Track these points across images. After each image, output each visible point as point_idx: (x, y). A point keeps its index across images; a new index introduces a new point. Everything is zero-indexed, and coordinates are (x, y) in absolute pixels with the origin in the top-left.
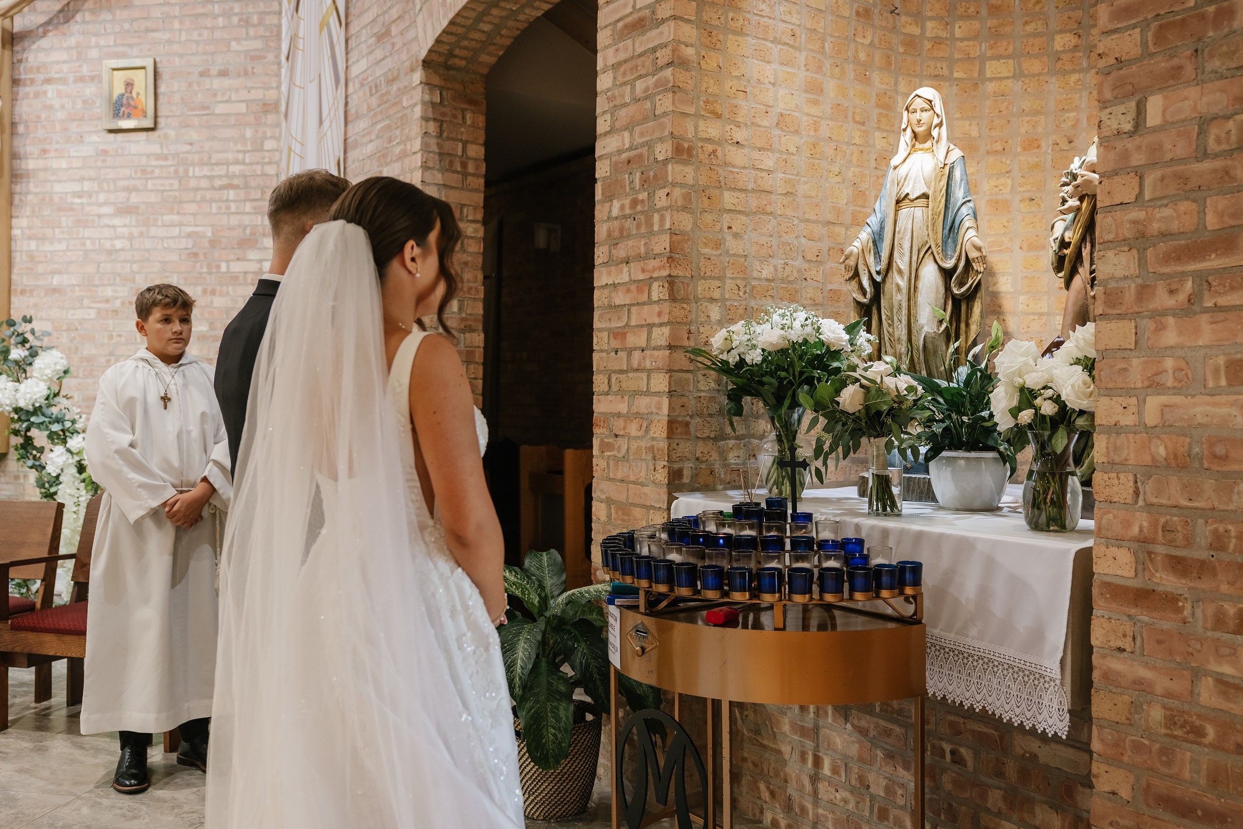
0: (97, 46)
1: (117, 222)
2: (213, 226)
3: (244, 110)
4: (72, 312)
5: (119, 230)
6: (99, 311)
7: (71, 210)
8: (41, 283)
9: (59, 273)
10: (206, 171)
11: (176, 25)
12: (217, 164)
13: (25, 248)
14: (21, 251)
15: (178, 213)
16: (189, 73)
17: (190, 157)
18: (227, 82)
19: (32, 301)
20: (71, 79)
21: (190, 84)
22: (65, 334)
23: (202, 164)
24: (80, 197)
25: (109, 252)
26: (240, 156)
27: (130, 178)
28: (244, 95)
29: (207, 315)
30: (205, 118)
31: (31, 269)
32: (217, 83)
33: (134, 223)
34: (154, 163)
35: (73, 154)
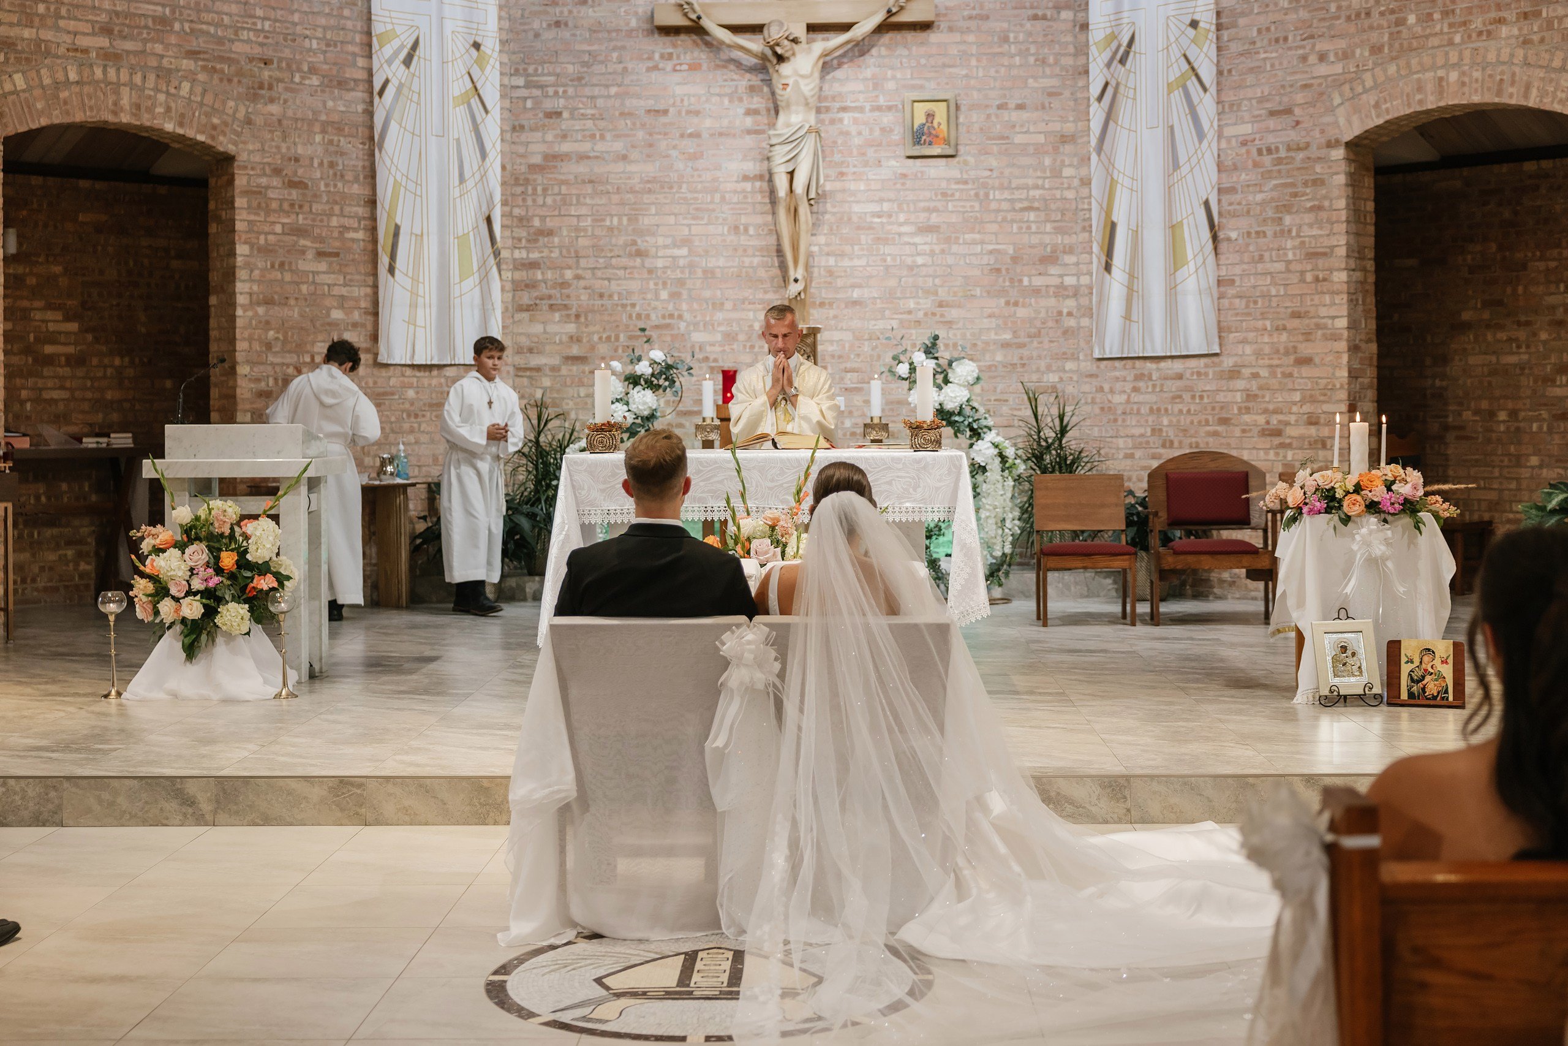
0: (894, 78)
1: (917, 240)
2: (1014, 244)
3: (1043, 141)
4: (873, 322)
5: (920, 247)
6: (901, 322)
7: (870, 228)
8: (838, 296)
9: (860, 286)
10: (1007, 195)
11: (974, 62)
12: (1017, 188)
13: (823, 264)
14: (819, 267)
15: (979, 232)
16: (987, 106)
17: (990, 181)
18: (1025, 115)
19: (832, 313)
20: (868, 108)
21: (989, 116)
22: (866, 343)
23: (1002, 188)
24: (880, 217)
25: (911, 268)
26: (1040, 182)
27: (931, 199)
28: (1042, 126)
29: (1010, 325)
30: (1004, 147)
31: (830, 283)
32: (1015, 116)
33: (935, 241)
34: (954, 186)
35: (871, 177)
